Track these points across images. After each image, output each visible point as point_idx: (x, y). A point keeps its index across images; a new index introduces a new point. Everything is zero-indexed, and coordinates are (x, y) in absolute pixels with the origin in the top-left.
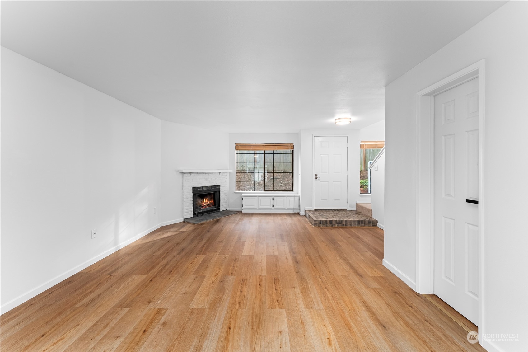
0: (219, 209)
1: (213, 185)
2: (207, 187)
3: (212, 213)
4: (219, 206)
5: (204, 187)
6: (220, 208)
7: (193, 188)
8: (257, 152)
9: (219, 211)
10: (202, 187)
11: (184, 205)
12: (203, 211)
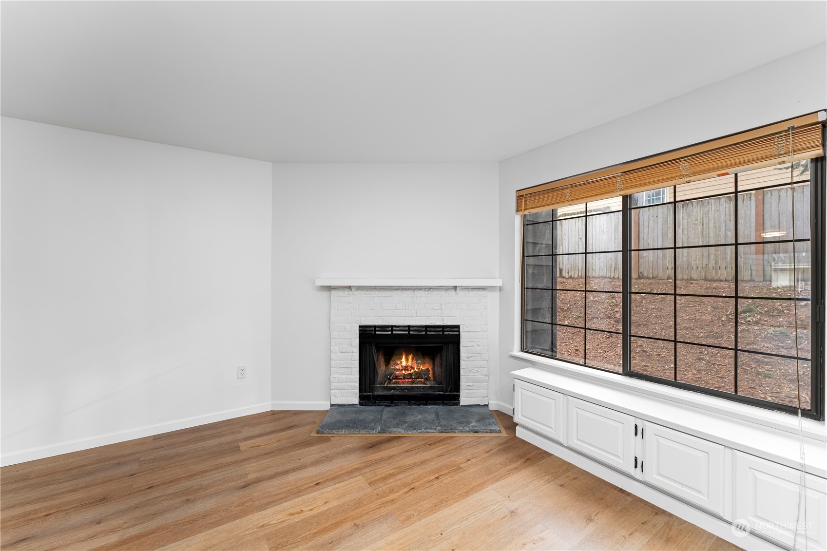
0: (457, 397)
1: (428, 323)
2: (409, 327)
3: (426, 405)
4: (457, 387)
5: (398, 327)
6: (459, 396)
7: (359, 326)
8: (595, 205)
9: (454, 405)
10: (392, 327)
11: (332, 369)
12: (397, 393)
